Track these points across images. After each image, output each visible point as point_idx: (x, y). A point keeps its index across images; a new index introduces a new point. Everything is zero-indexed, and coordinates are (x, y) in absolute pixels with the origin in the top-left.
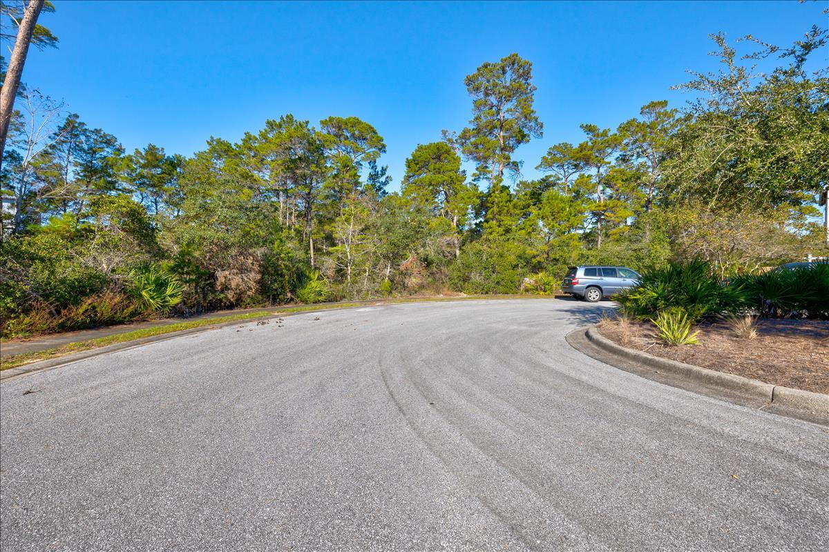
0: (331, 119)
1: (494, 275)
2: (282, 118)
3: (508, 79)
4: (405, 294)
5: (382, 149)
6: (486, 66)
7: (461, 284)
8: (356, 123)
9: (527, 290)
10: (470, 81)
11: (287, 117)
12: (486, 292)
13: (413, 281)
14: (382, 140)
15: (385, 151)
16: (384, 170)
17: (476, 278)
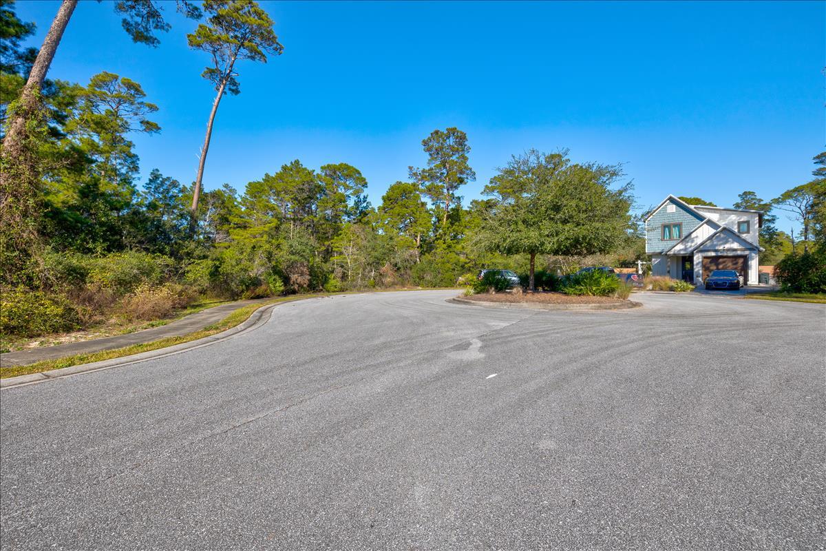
0: (329, 166)
1: (439, 276)
2: (292, 163)
3: (451, 141)
4: (383, 287)
5: (365, 185)
6: (437, 132)
7: (419, 281)
8: (347, 167)
9: (460, 285)
10: (425, 143)
11: (295, 161)
12: (434, 286)
13: (388, 280)
14: (365, 180)
15: (367, 187)
16: (365, 198)
17: (428, 278)
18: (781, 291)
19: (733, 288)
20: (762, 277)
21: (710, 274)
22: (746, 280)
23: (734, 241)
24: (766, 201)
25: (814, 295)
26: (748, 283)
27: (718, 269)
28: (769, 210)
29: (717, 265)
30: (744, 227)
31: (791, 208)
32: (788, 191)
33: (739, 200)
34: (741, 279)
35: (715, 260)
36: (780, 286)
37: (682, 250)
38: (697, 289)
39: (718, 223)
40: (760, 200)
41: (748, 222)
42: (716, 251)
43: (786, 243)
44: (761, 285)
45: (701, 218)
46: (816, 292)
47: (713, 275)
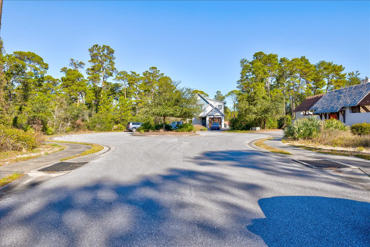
1: (104, 125)
7: (94, 128)
9: (115, 130)
17: (98, 126)
18: (230, 130)
19: (218, 129)
20: (225, 125)
21: (212, 124)
22: (221, 127)
23: (218, 113)
24: (224, 95)
25: (237, 131)
26: (222, 127)
27: (214, 122)
28: (224, 99)
29: (214, 121)
30: (220, 107)
31: (230, 99)
32: (230, 92)
33: (216, 94)
34: (220, 126)
35: (213, 119)
36: (230, 128)
37: (203, 115)
38: (208, 130)
39: (213, 105)
40: (222, 95)
41: (221, 105)
42: (213, 116)
43: (230, 113)
44: (225, 128)
45: (208, 103)
46: (238, 130)
47: (213, 125)
